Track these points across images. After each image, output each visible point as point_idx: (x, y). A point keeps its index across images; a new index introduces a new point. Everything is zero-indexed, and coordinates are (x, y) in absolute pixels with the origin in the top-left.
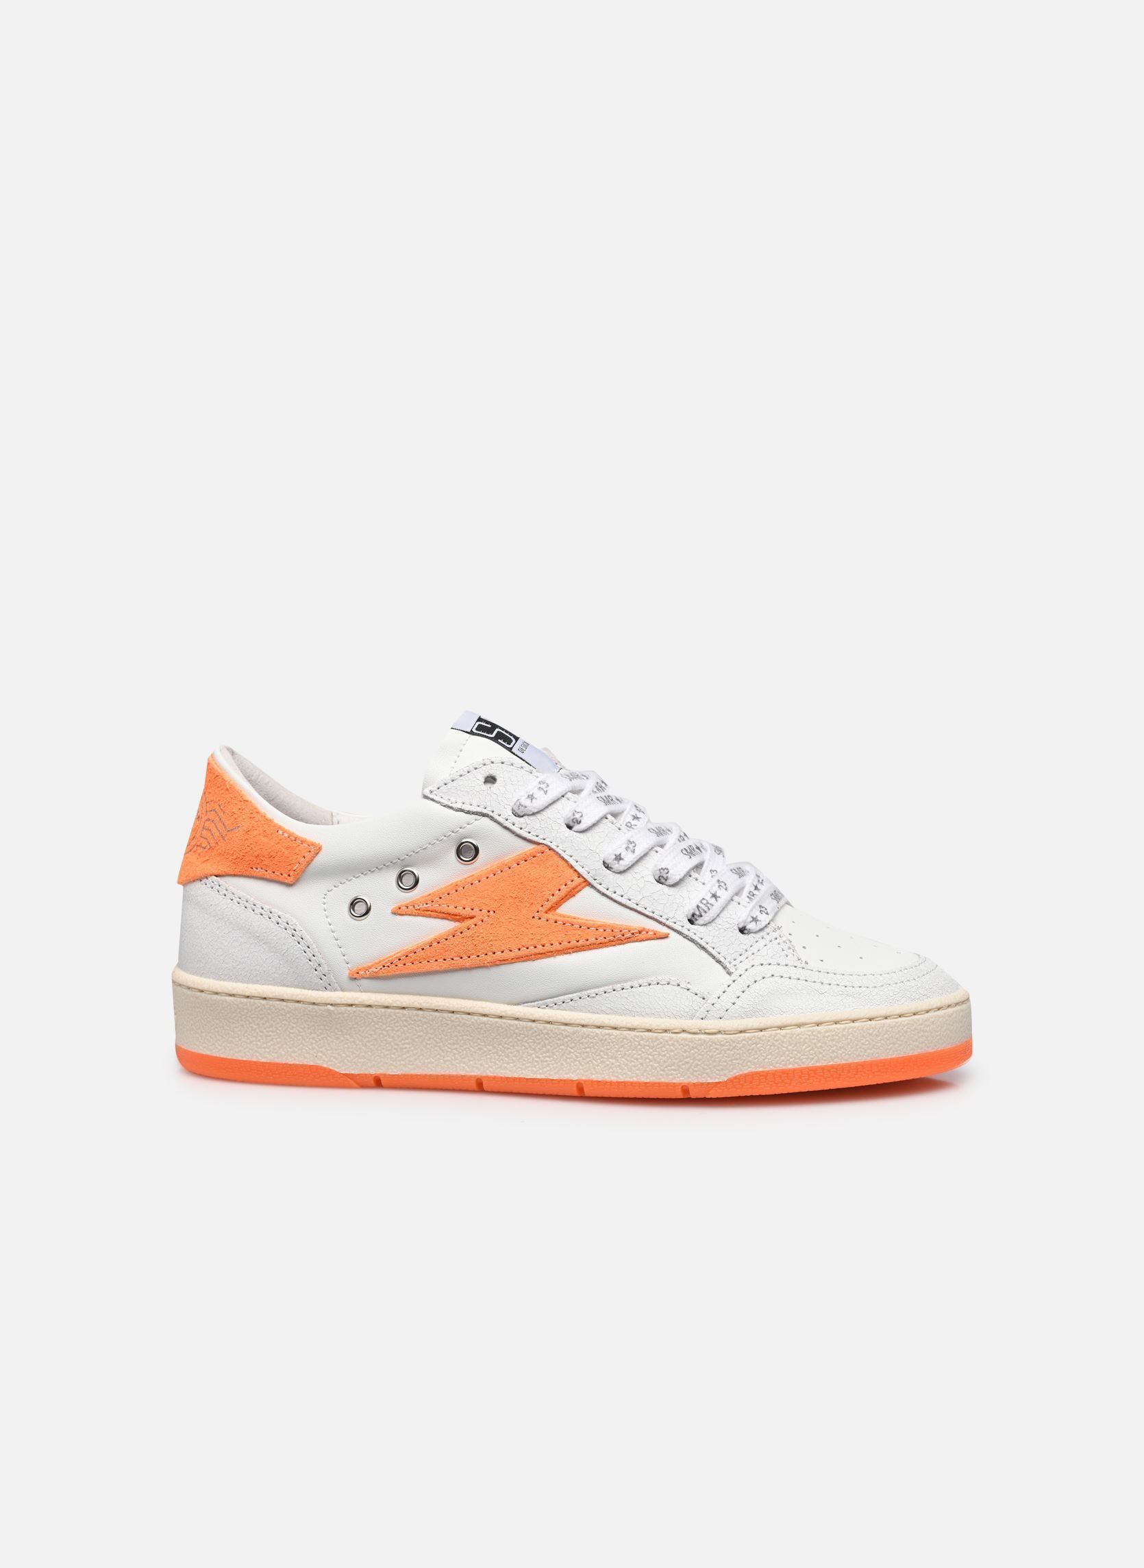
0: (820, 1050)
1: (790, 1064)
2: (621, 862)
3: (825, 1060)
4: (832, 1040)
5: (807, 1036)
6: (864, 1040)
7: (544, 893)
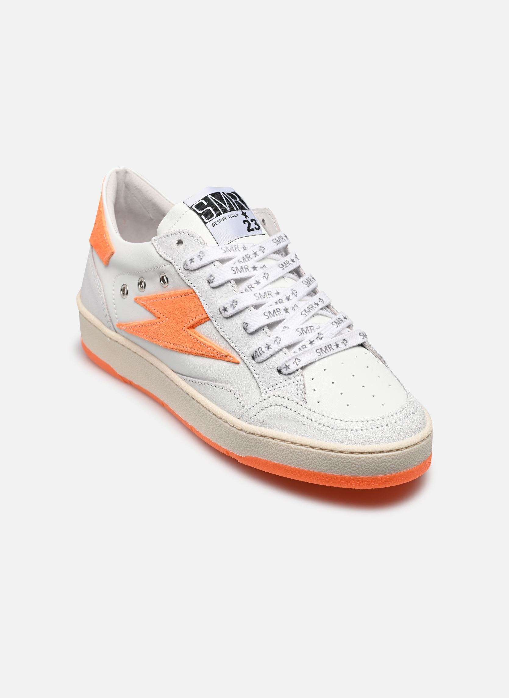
0: (291, 458)
1: (275, 460)
2: (226, 312)
3: (294, 464)
4: (298, 455)
5: (285, 448)
6: (316, 460)
7: (189, 317)
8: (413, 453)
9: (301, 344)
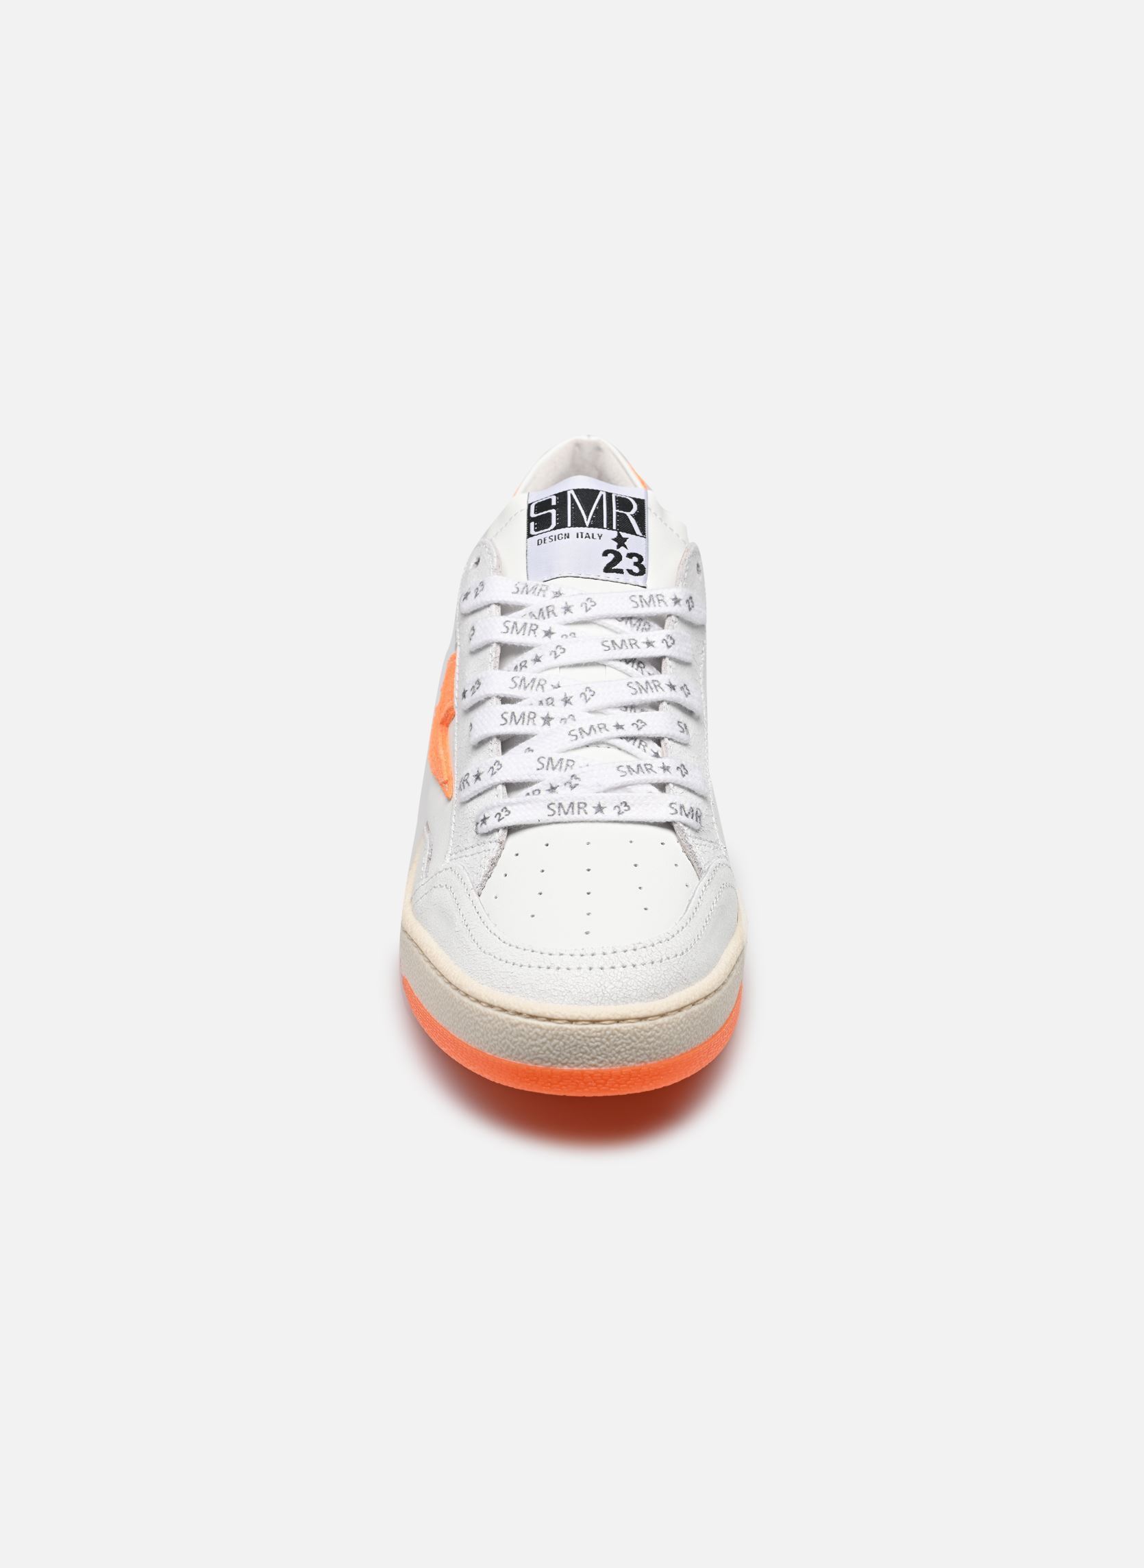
8: (584, 1037)
9: (534, 787)
